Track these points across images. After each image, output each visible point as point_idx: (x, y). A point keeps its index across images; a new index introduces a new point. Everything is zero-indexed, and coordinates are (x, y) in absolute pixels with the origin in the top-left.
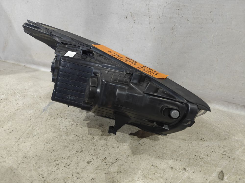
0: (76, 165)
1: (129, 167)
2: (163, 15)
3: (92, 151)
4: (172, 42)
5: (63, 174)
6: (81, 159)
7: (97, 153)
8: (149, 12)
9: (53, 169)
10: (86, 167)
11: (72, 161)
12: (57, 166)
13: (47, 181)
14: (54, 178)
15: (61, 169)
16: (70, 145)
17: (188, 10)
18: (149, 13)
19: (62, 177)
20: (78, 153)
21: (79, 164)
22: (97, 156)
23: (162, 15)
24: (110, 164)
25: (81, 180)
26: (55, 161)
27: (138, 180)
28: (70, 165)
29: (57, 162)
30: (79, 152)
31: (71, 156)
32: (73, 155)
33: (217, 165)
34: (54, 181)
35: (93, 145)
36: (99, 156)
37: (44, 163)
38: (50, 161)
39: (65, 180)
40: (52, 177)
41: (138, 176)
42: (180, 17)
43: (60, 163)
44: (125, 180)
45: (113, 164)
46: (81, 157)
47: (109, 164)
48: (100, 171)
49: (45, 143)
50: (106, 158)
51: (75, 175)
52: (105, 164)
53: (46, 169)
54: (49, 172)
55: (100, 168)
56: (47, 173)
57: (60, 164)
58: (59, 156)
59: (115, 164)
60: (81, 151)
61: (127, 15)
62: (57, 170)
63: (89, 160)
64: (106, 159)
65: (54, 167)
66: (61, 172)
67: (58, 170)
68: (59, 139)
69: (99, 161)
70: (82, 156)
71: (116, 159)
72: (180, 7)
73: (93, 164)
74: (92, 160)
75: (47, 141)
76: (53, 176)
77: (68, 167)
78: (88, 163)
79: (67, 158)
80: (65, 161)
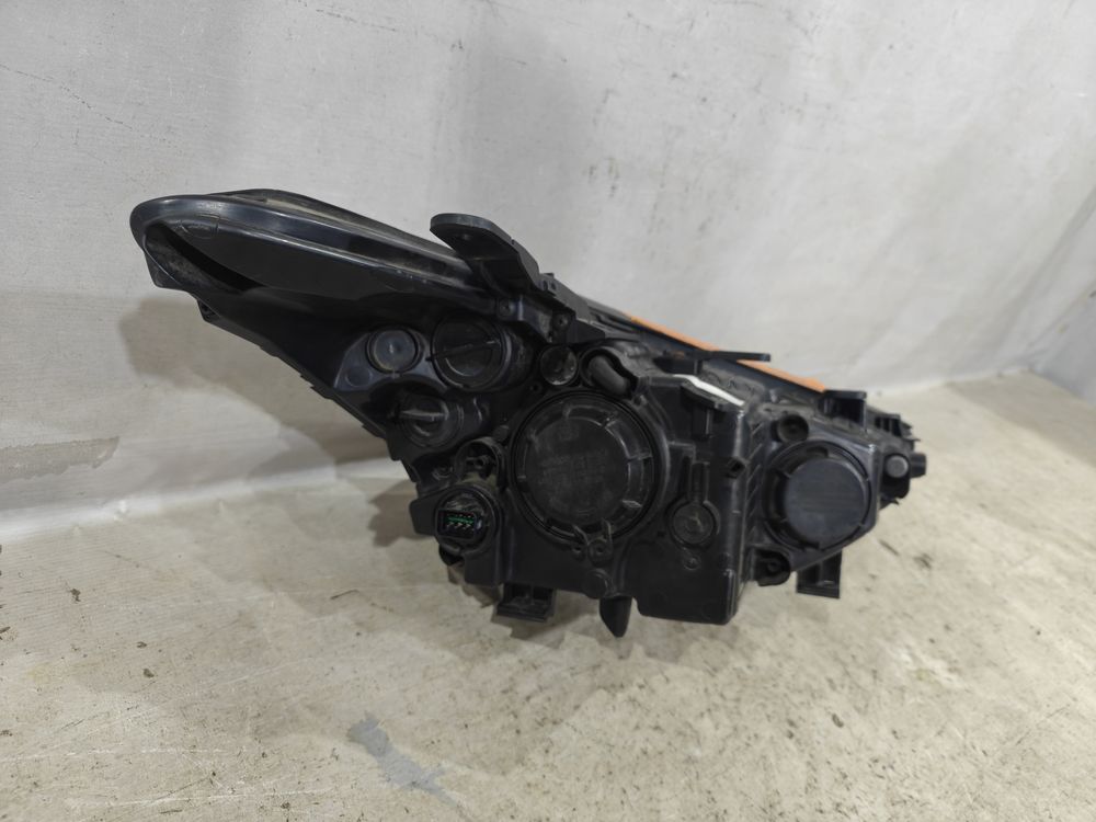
0: (847, 757)
3: (796, 699)
5: (875, 799)
7: (806, 689)
11: (828, 762)
12: (843, 809)
15: (857, 802)
16: (754, 747)
19: (885, 805)
20: (797, 735)
21: (843, 747)
22: (816, 694)
26: (821, 812)
28: (843, 771)
31: (808, 759)
35: (769, 686)
39: (897, 799)
41: (888, 649)
43: (833, 797)
46: (814, 734)
48: (869, 709)
51: (878, 769)
57: (838, 800)
58: (803, 794)
60: (792, 723)
62: (860, 814)
65: (845, 820)
66: (866, 803)
67: (862, 811)
68: (707, 773)
74: (832, 712)
77: (849, 779)
78: (840, 725)
79: (812, 772)
80: (825, 778)
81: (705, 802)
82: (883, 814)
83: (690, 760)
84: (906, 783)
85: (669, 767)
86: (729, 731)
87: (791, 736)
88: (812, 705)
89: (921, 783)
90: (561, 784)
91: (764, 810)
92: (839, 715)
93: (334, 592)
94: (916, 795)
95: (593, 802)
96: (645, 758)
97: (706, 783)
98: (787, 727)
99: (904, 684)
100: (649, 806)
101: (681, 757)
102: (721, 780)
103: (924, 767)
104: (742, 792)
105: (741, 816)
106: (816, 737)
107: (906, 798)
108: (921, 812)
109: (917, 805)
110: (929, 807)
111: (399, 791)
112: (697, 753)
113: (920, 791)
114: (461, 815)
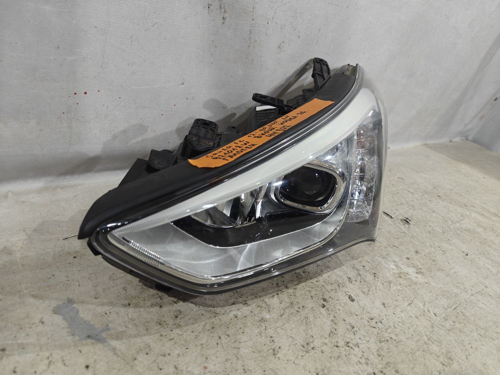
0: (355, 317)
3: (329, 287)
5: (370, 339)
6: (343, 307)
7: (335, 283)
9: (355, 353)
10: (361, 305)
11: (344, 320)
12: (351, 345)
13: (382, 368)
14: (376, 356)
15: (359, 341)
16: (301, 313)
18: (253, 11)
19: (376, 343)
20: (327, 306)
21: (353, 312)
22: (340, 285)
25: (385, 319)
26: (337, 346)
28: (352, 325)
29: (341, 343)
30: (325, 304)
31: (333, 318)
32: (329, 314)
34: (383, 356)
36: (343, 283)
37: (339, 366)
38: (336, 355)
39: (383, 340)
40: (374, 359)
41: (383, 262)
43: (345, 339)
46: (337, 305)
47: (359, 279)
48: (370, 292)
50: (348, 277)
51: (373, 323)
52: (358, 283)
53: (355, 366)
54: (363, 361)
55: (366, 290)
56: (365, 366)
57: (348, 340)
58: (328, 337)
59: (361, 273)
60: (325, 300)
61: (210, 3)
62: (360, 347)
63: (347, 298)
64: (350, 278)
65: (352, 351)
66: (365, 342)
68: (271, 327)
69: (351, 286)
70: (337, 303)
74: (349, 294)
75: (271, 351)
76: (371, 357)
77: (355, 329)
78: (353, 300)
79: (334, 325)
80: (341, 330)
81: (268, 342)
82: (374, 347)
83: (263, 320)
84: (389, 331)
85: (249, 324)
86: (288, 305)
87: (324, 306)
88: (338, 290)
89: (398, 331)
90: (182, 335)
91: (303, 346)
92: (353, 295)
93: (66, 236)
94: (394, 337)
95: (199, 344)
96: (235, 319)
97: (270, 332)
98: (322, 302)
99: (391, 279)
100: (234, 345)
101: (257, 318)
102: (279, 330)
103: (399, 322)
104: (291, 337)
105: (289, 350)
106: (338, 307)
107: (388, 338)
108: (397, 346)
109: (394, 343)
110: (402, 343)
111: (78, 340)
112: (267, 316)
113: (396, 335)
114: (115, 354)
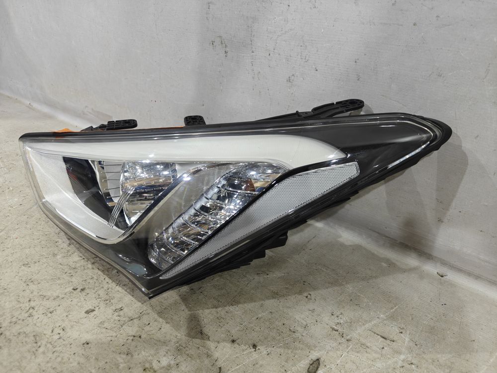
0: (65, 314)
1: (158, 329)
2: (275, 51)
3: (102, 293)
4: (289, 106)
5: (38, 327)
6: (77, 305)
7: (110, 297)
8: (251, 41)
9: (23, 314)
10: (82, 320)
11: (59, 305)
12: (31, 310)
13: (5, 335)
14: (19, 331)
15: (36, 317)
16: (65, 275)
17: (317, 51)
18: (251, 44)
19: (34, 331)
20: (75, 292)
21: (71, 313)
22: (108, 302)
23: (273, 50)
24: (127, 319)
25: (64, 342)
26: (30, 301)
27: (165, 356)
28: (54, 312)
29: (32, 304)
30: (78, 290)
31: (61, 296)
32: (65, 294)
33: (315, 347)
34: (18, 337)
35: (107, 280)
36: (112, 303)
37: (9, 301)
38: (21, 300)
39: (37, 339)
40: (16, 329)
41: (168, 348)
42: (304, 60)
43: (38, 306)
44: (143, 352)
45: (132, 321)
46: (78, 299)
47: (124, 319)
48: (104, 330)
49: (21, 264)
50: (122, 308)
51: (58, 330)
52: (117, 318)
53: (10, 314)
54: (14, 320)
55: (106, 325)
56: (9, 321)
57: (36, 309)
58: (40, 294)
59: (135, 320)
60: (83, 290)
61: (213, 41)
62: (28, 318)
63: (91, 307)
64: (122, 310)
65: (25, 311)
66: (35, 322)
67: (30, 319)
68: (49, 260)
69: (110, 311)
70: (80, 299)
71: (141, 312)
72: (303, 41)
73: (95, 317)
74: (97, 309)
76: (18, 327)
77: (49, 315)
78: (87, 312)
79: (53, 298)
80: (48, 304)
82: (28, 330)
84: (49, 345)
87: (75, 289)
88: (99, 299)
89: (50, 355)
92: (94, 312)
94: (41, 350)
95: (34, 232)
96: (54, 242)
97: (44, 260)
98: (80, 288)
100: (32, 245)
101: (56, 252)
102: (46, 265)
103: (62, 359)
104: (40, 271)
106: (76, 300)
107: (39, 344)
108: (29, 351)
109: (34, 350)
110: (33, 357)
112: (59, 256)
113: (44, 353)
